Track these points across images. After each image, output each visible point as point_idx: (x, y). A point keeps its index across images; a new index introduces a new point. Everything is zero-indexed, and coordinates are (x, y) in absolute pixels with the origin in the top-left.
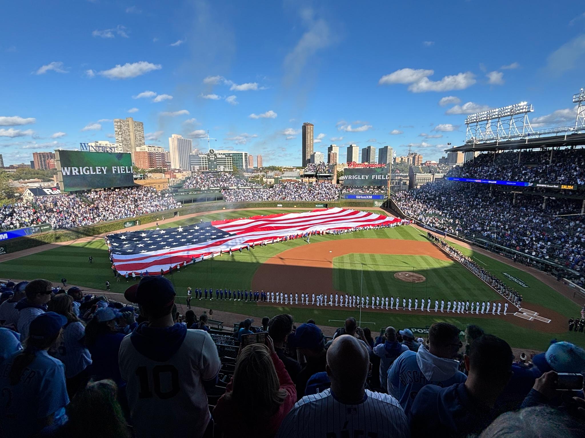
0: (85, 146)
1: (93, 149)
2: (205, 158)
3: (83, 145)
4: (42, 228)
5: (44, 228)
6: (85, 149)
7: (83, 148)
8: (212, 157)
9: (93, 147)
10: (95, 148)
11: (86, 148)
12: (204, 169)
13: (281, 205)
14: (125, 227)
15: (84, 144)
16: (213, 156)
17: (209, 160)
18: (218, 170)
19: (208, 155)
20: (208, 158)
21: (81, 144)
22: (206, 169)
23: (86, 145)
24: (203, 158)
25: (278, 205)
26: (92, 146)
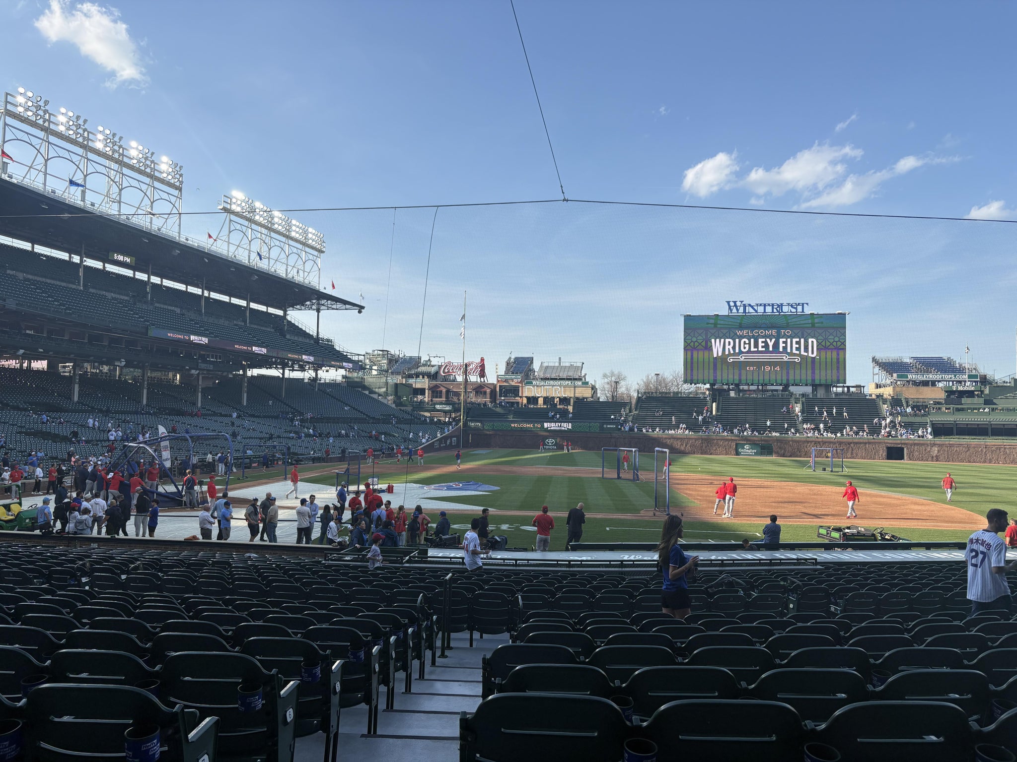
0: (735, 305)
1: (751, 310)
3: (732, 304)
4: (605, 426)
5: (608, 426)
6: (734, 310)
7: (731, 310)
9: (752, 307)
10: (756, 308)
11: (738, 310)
14: (737, 454)
15: (735, 302)
21: (728, 303)
23: (738, 304)
26: (750, 305)
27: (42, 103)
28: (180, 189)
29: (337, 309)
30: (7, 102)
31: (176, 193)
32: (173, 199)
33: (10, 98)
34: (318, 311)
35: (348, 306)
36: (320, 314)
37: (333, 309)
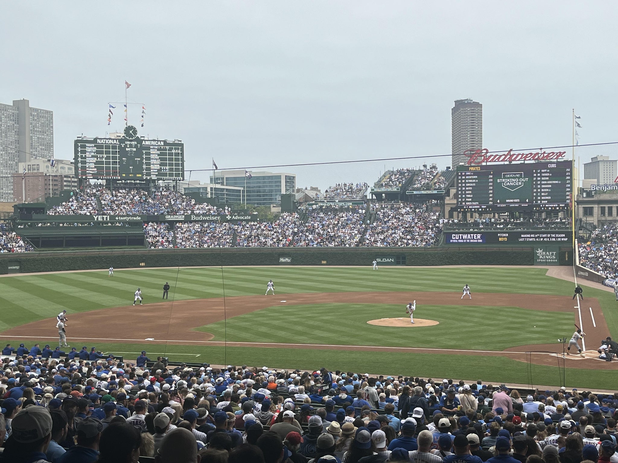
2: (114, 147)
8: (131, 146)
12: (108, 174)
13: (288, 260)
16: (133, 143)
17: (123, 152)
18: (145, 178)
19: (121, 141)
20: (120, 146)
22: (115, 173)
24: (108, 147)
25: (282, 260)
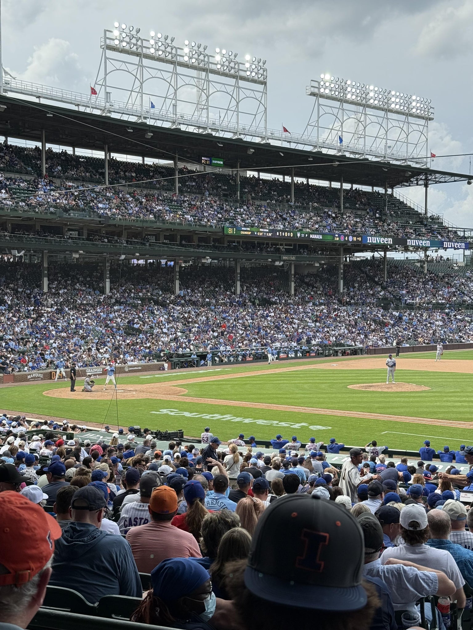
27: (134, 33)
28: (264, 83)
29: (445, 182)
30: (106, 38)
31: (261, 87)
32: (258, 95)
33: (108, 35)
34: (426, 186)
35: (456, 178)
36: (428, 188)
37: (441, 182)
